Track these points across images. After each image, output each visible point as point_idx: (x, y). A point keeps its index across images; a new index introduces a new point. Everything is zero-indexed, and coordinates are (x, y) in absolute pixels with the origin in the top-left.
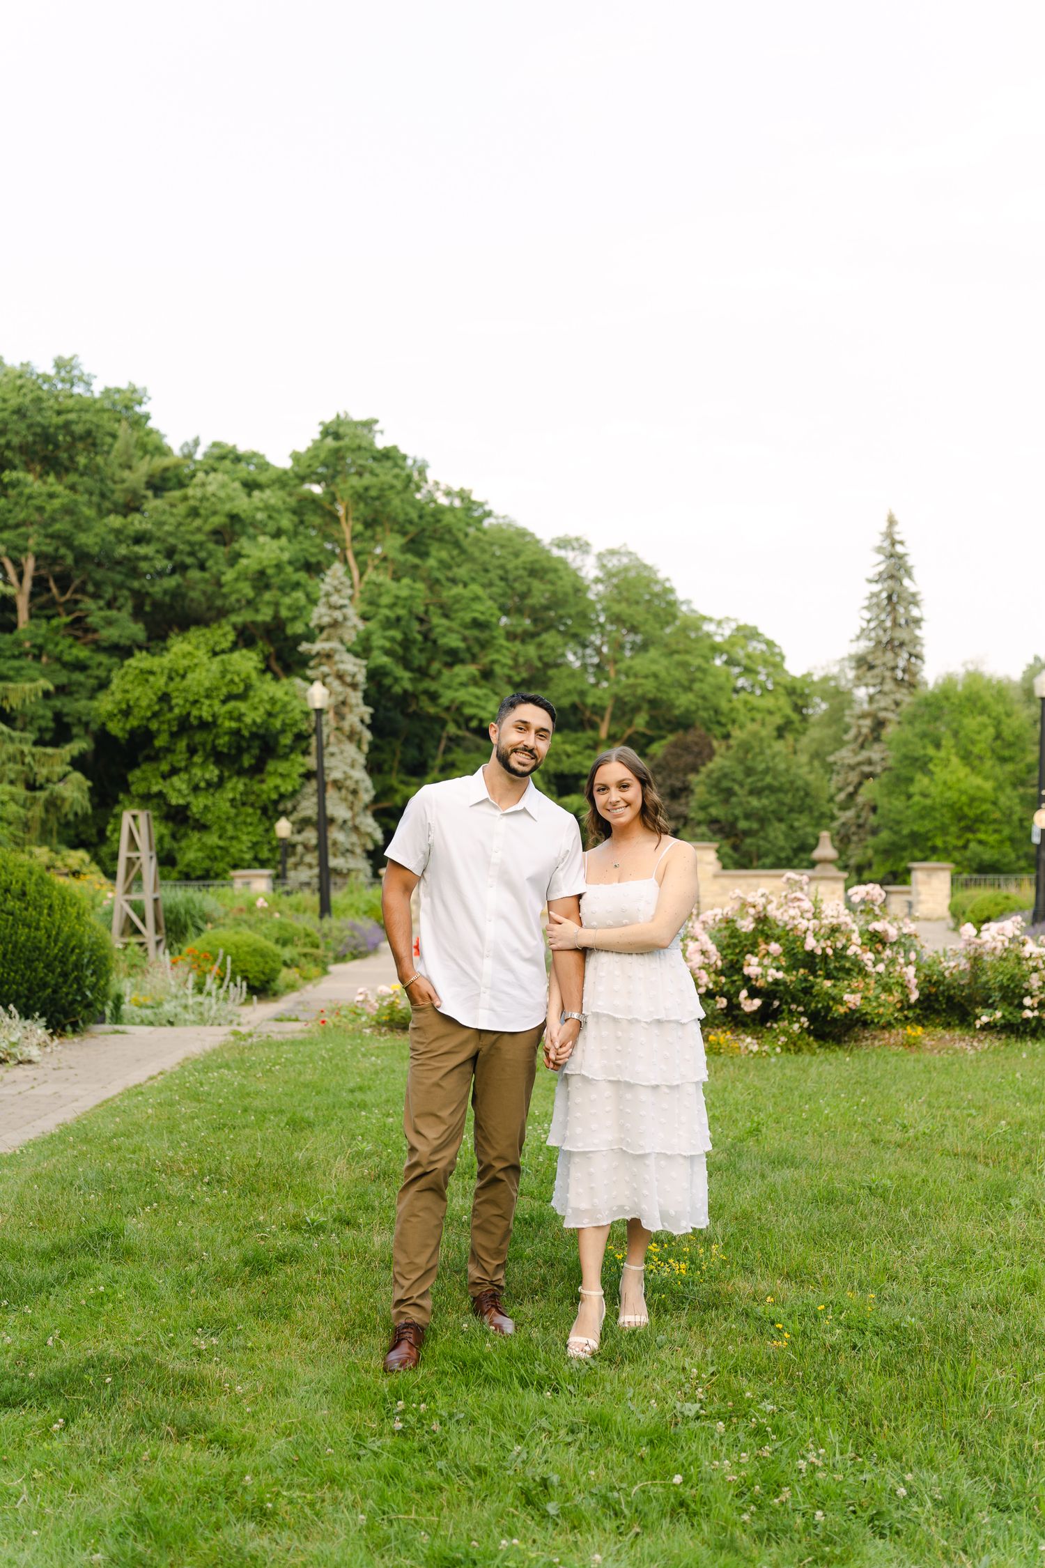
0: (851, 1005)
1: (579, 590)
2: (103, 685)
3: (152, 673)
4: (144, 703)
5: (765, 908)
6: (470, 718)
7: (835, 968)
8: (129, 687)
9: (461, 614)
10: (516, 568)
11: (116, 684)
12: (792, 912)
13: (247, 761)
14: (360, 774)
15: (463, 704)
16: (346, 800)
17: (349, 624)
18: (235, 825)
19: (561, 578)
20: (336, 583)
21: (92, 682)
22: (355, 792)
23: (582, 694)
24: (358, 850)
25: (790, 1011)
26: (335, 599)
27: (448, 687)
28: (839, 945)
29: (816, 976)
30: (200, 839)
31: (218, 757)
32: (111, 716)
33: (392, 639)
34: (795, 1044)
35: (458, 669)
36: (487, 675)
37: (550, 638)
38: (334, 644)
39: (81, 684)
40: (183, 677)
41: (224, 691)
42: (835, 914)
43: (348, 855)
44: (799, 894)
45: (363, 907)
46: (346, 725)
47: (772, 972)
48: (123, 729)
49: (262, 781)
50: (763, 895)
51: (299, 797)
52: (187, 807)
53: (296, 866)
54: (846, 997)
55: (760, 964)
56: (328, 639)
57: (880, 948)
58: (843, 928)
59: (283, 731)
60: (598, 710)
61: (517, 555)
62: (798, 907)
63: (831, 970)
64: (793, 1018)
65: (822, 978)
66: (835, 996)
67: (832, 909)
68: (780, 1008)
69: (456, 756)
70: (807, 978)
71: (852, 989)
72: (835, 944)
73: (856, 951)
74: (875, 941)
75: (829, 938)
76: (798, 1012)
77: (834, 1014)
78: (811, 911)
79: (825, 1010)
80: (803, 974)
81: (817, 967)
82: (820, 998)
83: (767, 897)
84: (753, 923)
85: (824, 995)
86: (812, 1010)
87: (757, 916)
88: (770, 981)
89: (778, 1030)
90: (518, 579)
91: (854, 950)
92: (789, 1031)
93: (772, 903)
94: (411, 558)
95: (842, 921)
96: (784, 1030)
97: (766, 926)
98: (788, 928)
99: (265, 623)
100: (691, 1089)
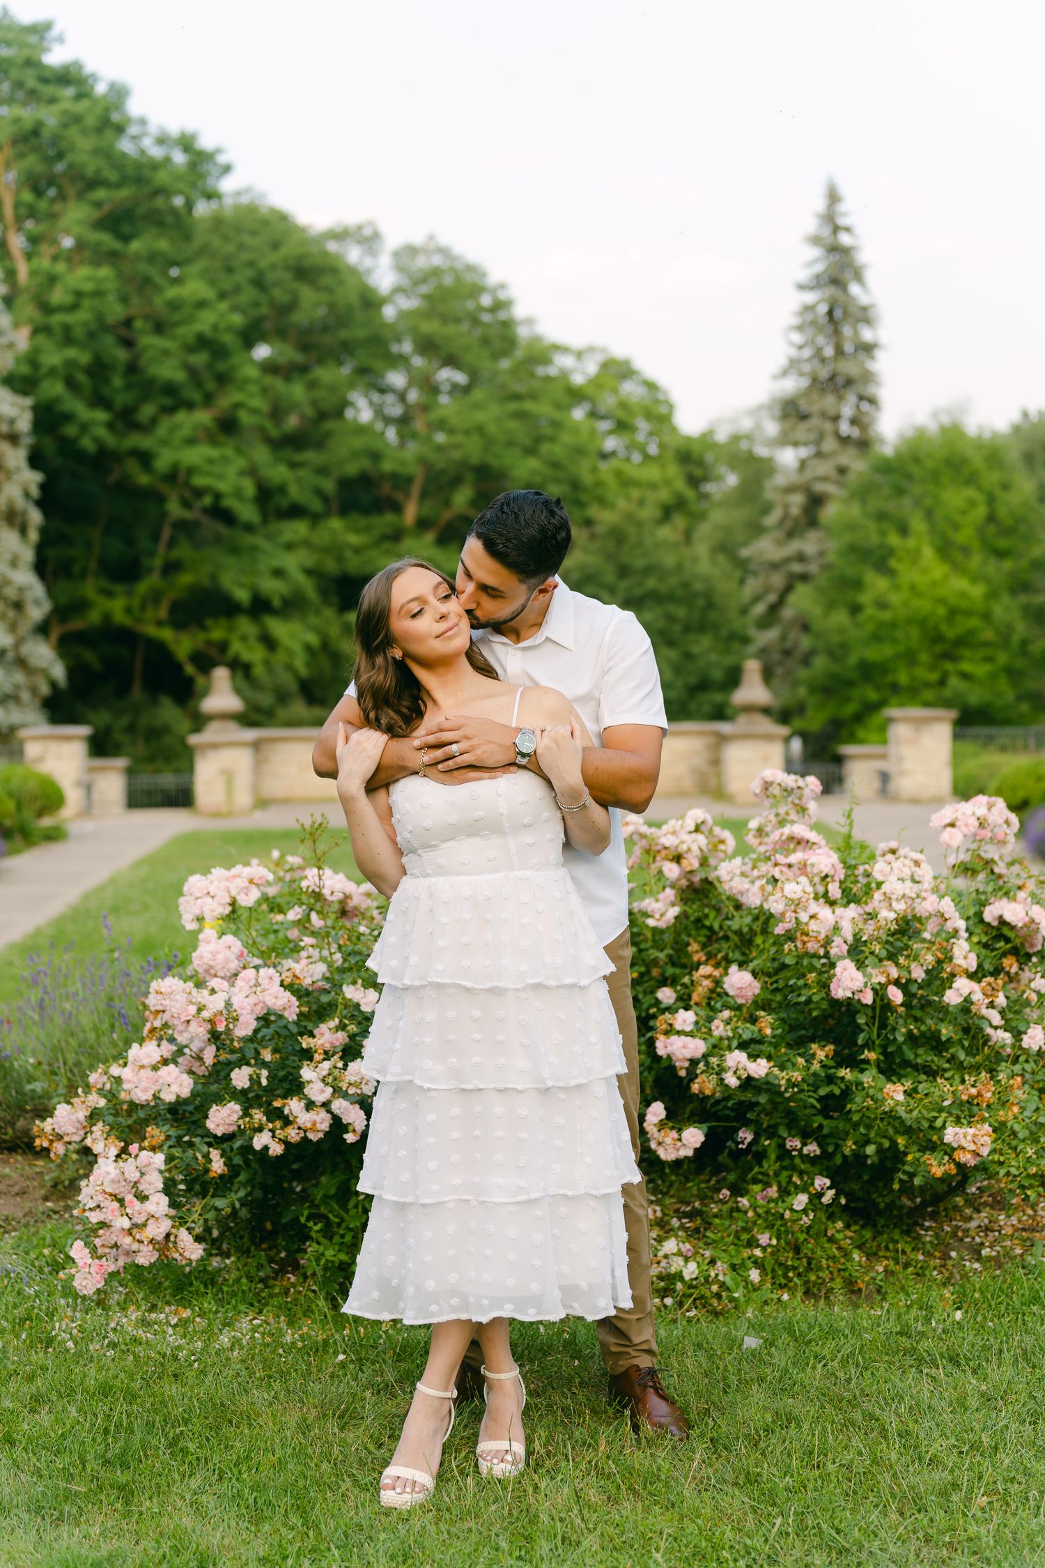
0: (965, 1158)
1: (371, 302)
5: (705, 863)
6: (199, 493)
7: (913, 1040)
9: (181, 331)
10: (273, 267)
12: (791, 889)
14: (25, 578)
15: (191, 471)
16: (4, 617)
17: (3, 340)
19: (341, 283)
22: (18, 606)
23: (376, 456)
24: (25, 696)
25: (784, 1154)
27: (165, 443)
28: (918, 974)
29: (858, 1065)
33: (74, 364)
34: (797, 1250)
35: (181, 417)
36: (228, 426)
37: (327, 374)
42: (908, 888)
43: (12, 706)
44: (800, 830)
46: (2, 502)
47: (737, 1058)
50: (697, 829)
54: (952, 1134)
55: (700, 1029)
57: (1014, 969)
58: (930, 929)
60: (402, 482)
61: (276, 246)
62: (803, 867)
63: (900, 1048)
64: (790, 1177)
65: (874, 1071)
66: (914, 1126)
67: (903, 875)
68: (754, 1149)
69: (183, 551)
70: (833, 1071)
71: (961, 1104)
72: (910, 972)
73: (965, 992)
74: (1004, 955)
75: (892, 957)
76: (803, 1162)
77: (912, 1175)
78: (836, 878)
79: (882, 1161)
80: (821, 1062)
81: (860, 1042)
82: (869, 1127)
83: (711, 831)
84: (673, 904)
85: (882, 1119)
86: (845, 1157)
87: (684, 883)
88: (732, 1081)
89: (750, 1214)
90: (278, 283)
91: (960, 990)
92: (782, 1216)
93: (722, 847)
94: (106, 239)
95: (930, 909)
96: (767, 1212)
97: (706, 910)
98: (779, 930)
100: (600, 1089)
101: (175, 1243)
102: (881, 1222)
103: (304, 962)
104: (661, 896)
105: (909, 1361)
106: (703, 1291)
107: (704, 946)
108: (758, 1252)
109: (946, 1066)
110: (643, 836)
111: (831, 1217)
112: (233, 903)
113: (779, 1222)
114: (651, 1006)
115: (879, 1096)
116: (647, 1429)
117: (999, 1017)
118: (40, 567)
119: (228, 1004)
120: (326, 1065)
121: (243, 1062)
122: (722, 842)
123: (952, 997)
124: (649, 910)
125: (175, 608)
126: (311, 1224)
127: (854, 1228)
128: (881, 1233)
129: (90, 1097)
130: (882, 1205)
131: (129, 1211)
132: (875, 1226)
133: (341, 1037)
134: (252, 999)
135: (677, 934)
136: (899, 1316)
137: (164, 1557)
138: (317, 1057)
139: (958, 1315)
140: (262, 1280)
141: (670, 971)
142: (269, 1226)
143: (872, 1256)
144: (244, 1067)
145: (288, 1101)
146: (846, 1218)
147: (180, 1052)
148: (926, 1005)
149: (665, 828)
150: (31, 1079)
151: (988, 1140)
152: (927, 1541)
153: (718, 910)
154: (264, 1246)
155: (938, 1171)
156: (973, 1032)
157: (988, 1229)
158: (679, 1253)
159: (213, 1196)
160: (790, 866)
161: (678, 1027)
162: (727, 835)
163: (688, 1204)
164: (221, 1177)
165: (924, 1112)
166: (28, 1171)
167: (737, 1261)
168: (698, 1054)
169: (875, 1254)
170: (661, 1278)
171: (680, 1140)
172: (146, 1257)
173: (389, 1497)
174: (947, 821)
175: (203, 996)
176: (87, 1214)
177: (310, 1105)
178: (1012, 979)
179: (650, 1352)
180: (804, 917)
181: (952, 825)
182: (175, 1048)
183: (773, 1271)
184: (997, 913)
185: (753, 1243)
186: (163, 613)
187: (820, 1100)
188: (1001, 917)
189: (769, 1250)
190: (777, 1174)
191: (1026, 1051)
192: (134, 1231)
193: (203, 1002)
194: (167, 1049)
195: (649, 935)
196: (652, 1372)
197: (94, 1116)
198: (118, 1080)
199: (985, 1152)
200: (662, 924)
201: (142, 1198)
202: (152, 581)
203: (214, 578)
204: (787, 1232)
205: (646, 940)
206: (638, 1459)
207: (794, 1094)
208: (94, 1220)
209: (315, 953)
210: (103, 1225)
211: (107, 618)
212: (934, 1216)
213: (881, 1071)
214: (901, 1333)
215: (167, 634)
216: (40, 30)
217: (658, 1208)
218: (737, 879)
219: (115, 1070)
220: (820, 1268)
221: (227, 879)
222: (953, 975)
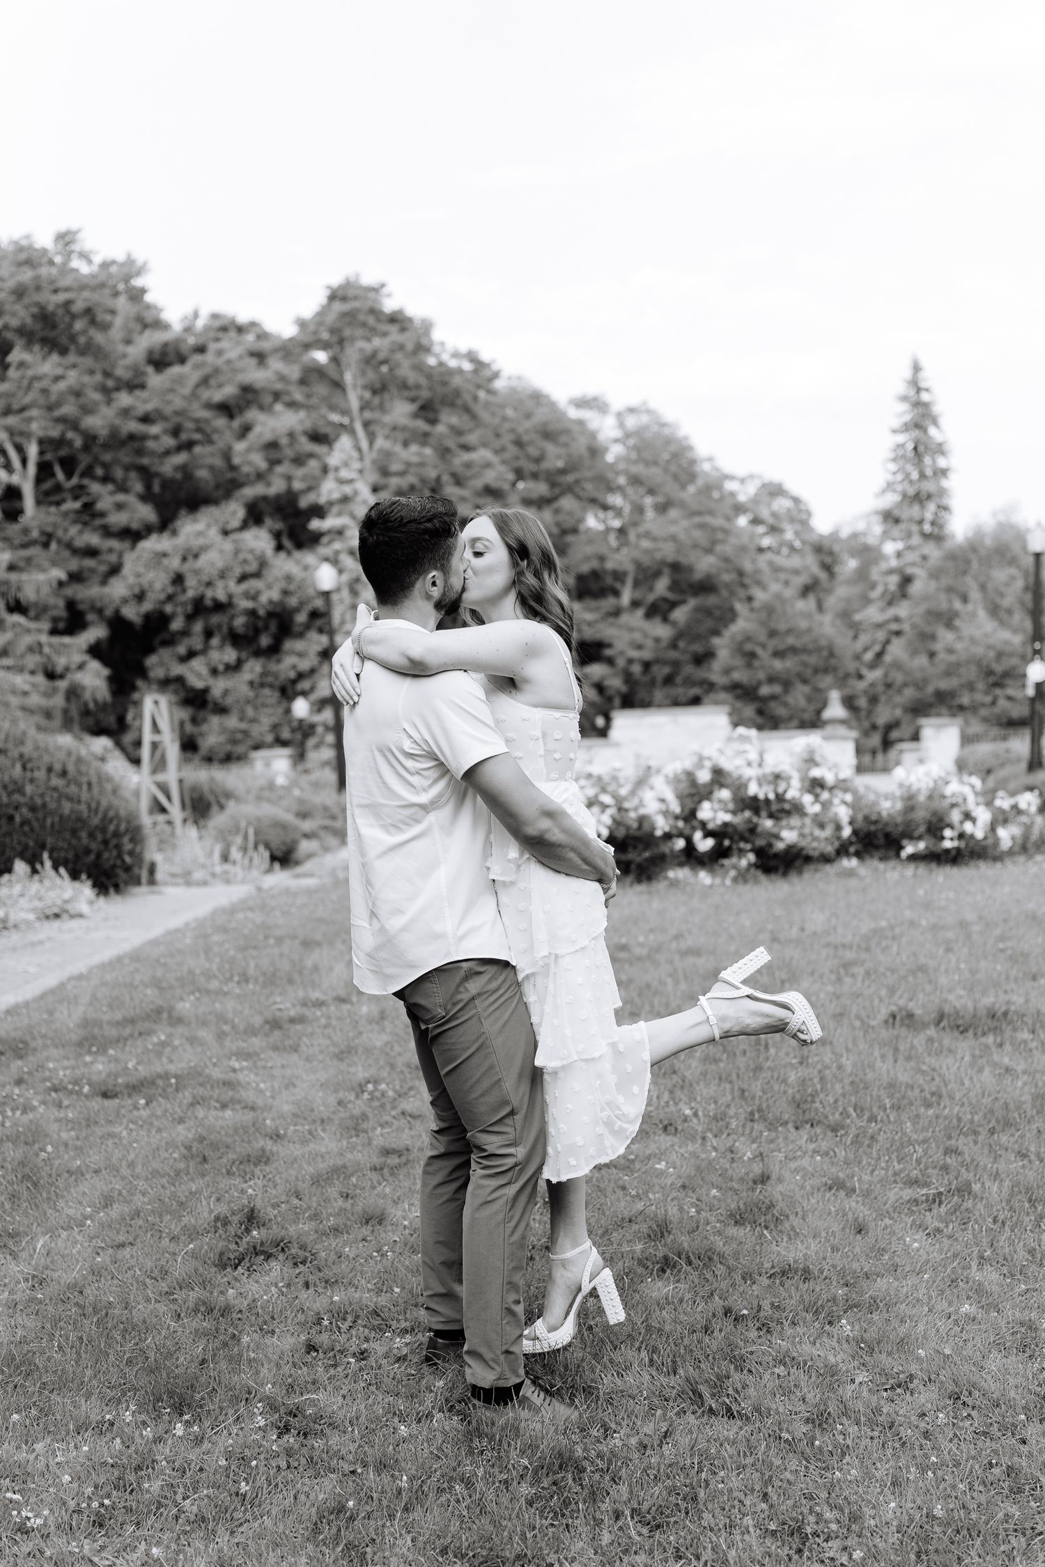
1: (595, 451)
2: (115, 570)
3: (165, 555)
4: (158, 586)
7: (777, 809)
8: (142, 570)
9: (473, 483)
10: (528, 431)
11: (127, 570)
13: (265, 641)
17: (359, 499)
18: (256, 708)
19: (576, 440)
20: (344, 456)
21: (103, 568)
23: (602, 559)
25: (738, 849)
26: (344, 474)
30: (221, 724)
31: (235, 639)
32: (125, 601)
37: (567, 503)
38: (345, 519)
39: (92, 571)
40: (196, 556)
41: (238, 571)
48: (138, 614)
49: (279, 661)
51: (316, 676)
52: (206, 691)
53: (316, 746)
56: (340, 514)
59: (297, 610)
60: (619, 576)
86: (757, 847)
90: (531, 443)
94: (421, 425)
96: (733, 866)
99: (278, 497)
190: (737, 854)
207: (741, 827)
213: (766, 818)
216: (376, 290)
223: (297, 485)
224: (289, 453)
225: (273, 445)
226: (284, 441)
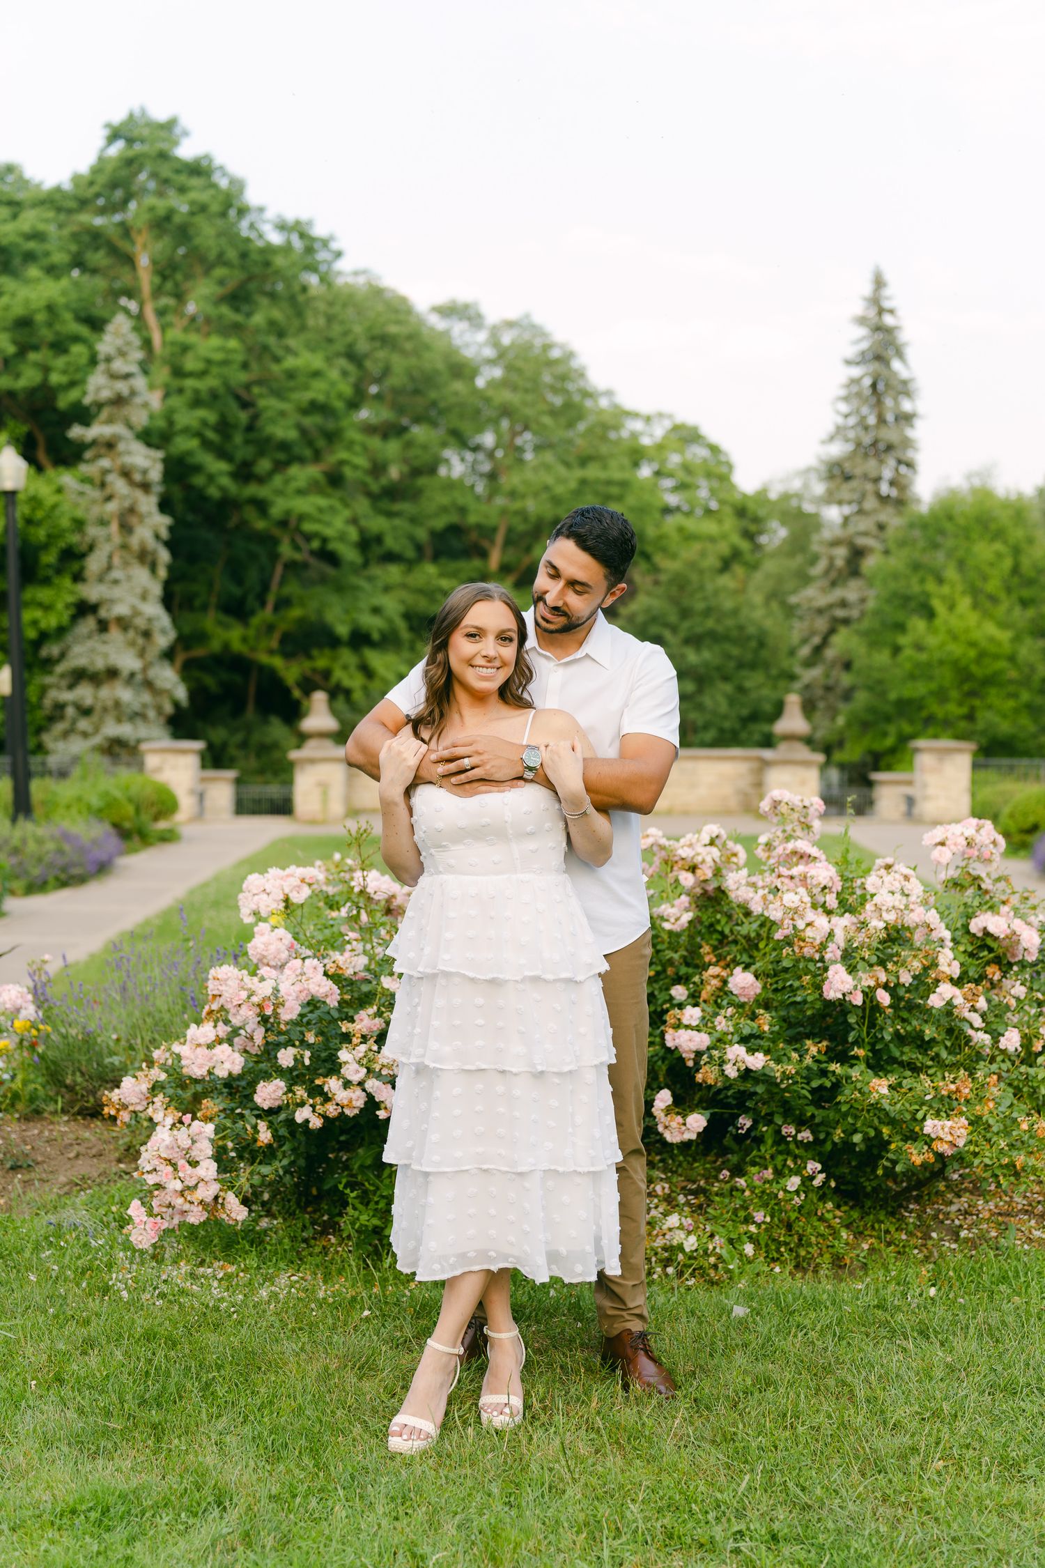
0: (943, 1148)
5: (717, 873)
6: (308, 537)
7: (899, 1039)
9: (297, 394)
12: (790, 899)
14: (154, 610)
15: (302, 518)
16: (132, 644)
17: (138, 400)
20: (119, 342)
22: (147, 634)
23: (464, 511)
24: (151, 714)
25: (780, 1139)
26: (119, 366)
27: (280, 493)
28: (906, 978)
29: (848, 1060)
33: (204, 423)
34: (789, 1227)
35: (294, 470)
36: (335, 480)
37: (422, 434)
38: (117, 429)
42: (898, 901)
43: (139, 722)
44: (803, 845)
45: (95, 802)
46: (134, 541)
47: (737, 1052)
50: (712, 843)
51: (69, 638)
53: (66, 734)
54: (931, 1126)
55: (705, 1024)
56: (110, 421)
57: (997, 977)
58: (918, 938)
59: (45, 547)
60: (488, 532)
62: (804, 879)
63: (887, 1045)
64: (786, 1160)
65: (863, 1066)
66: (898, 1117)
67: (893, 889)
68: (753, 1134)
69: (292, 589)
70: (824, 1065)
71: (942, 1099)
72: (898, 977)
73: (948, 997)
74: (988, 963)
75: (882, 963)
76: (798, 1147)
77: (895, 1163)
78: (834, 890)
79: (869, 1148)
80: (813, 1057)
81: (850, 1039)
82: (856, 1117)
83: (724, 844)
84: (687, 910)
85: (868, 1111)
86: (834, 1144)
87: (698, 891)
88: (731, 1072)
89: (747, 1193)
91: (944, 994)
92: (776, 1196)
93: (734, 859)
94: (230, 314)
95: (917, 920)
96: (763, 1192)
97: (719, 916)
98: (778, 935)
99: (32, 392)
100: (590, 1076)
101: (222, 1204)
102: (868, 1203)
103: (347, 954)
104: (676, 902)
105: (883, 1332)
106: (702, 1262)
107: (715, 948)
108: (753, 1228)
109: (930, 1063)
110: (662, 848)
111: (823, 1198)
112: (287, 900)
113: (773, 1202)
114: (665, 1002)
115: (866, 1089)
116: (636, 1388)
117: (980, 1020)
118: (168, 601)
119: (276, 990)
120: (363, 1048)
121: (290, 1043)
122: (735, 855)
123: (936, 1001)
124: (665, 914)
125: (285, 639)
126: (347, 1191)
127: (844, 1208)
128: (868, 1214)
129: (152, 1071)
130: (869, 1189)
131: (181, 1174)
132: (862, 1207)
133: (378, 1023)
134: (298, 987)
135: (691, 937)
136: (877, 1290)
137: (186, 1490)
138: (355, 1040)
139: (933, 1291)
140: (305, 1241)
141: (683, 970)
142: (314, 1191)
143: (859, 1234)
144: (289, 1048)
145: (328, 1079)
146: (836, 1199)
147: (235, 1032)
148: (911, 1007)
149: (682, 841)
150: (112, 1053)
151: (964, 1132)
152: (884, 1501)
153: (730, 917)
154: (309, 1209)
155: (917, 1160)
156: (955, 1034)
157: (966, 1213)
158: (681, 1227)
159: (260, 1163)
160: (792, 878)
161: (685, 1021)
162: (739, 848)
163: (694, 1182)
164: (269, 1146)
165: (907, 1105)
166: (106, 1135)
167: (734, 1236)
168: (703, 1047)
169: (861, 1233)
170: (665, 1249)
171: (684, 1124)
172: (196, 1216)
173: (395, 1443)
174: (938, 840)
175: (252, 983)
176: (145, 1176)
177: (347, 1084)
178: (993, 985)
179: (641, 1317)
180: (801, 924)
181: (942, 844)
182: (230, 1029)
183: (767, 1245)
184: (981, 925)
185: (748, 1220)
186: (274, 644)
187: (813, 1091)
188: (985, 928)
189: (763, 1226)
190: (772, 1157)
191: (1004, 1052)
192: (186, 1193)
193: (253, 988)
194: (223, 1030)
195: (665, 937)
196: (643, 1336)
197: (156, 1088)
198: (179, 1057)
199: (961, 1143)
200: (677, 928)
201: (194, 1164)
202: (266, 614)
203: (320, 612)
204: (781, 1211)
205: (663, 942)
206: (627, 1415)
207: (789, 1085)
208: (151, 1182)
209: (359, 947)
210: (159, 1186)
211: (226, 646)
212: (917, 1200)
213: (869, 1066)
214: (877, 1307)
215: (277, 662)
217: (667, 1186)
218: (743, 888)
219: (176, 1048)
220: (810, 1245)
221: (282, 878)
222: (937, 981)
223: (55, 378)
224: (47, 334)
225: (24, 323)
226: (40, 317)
